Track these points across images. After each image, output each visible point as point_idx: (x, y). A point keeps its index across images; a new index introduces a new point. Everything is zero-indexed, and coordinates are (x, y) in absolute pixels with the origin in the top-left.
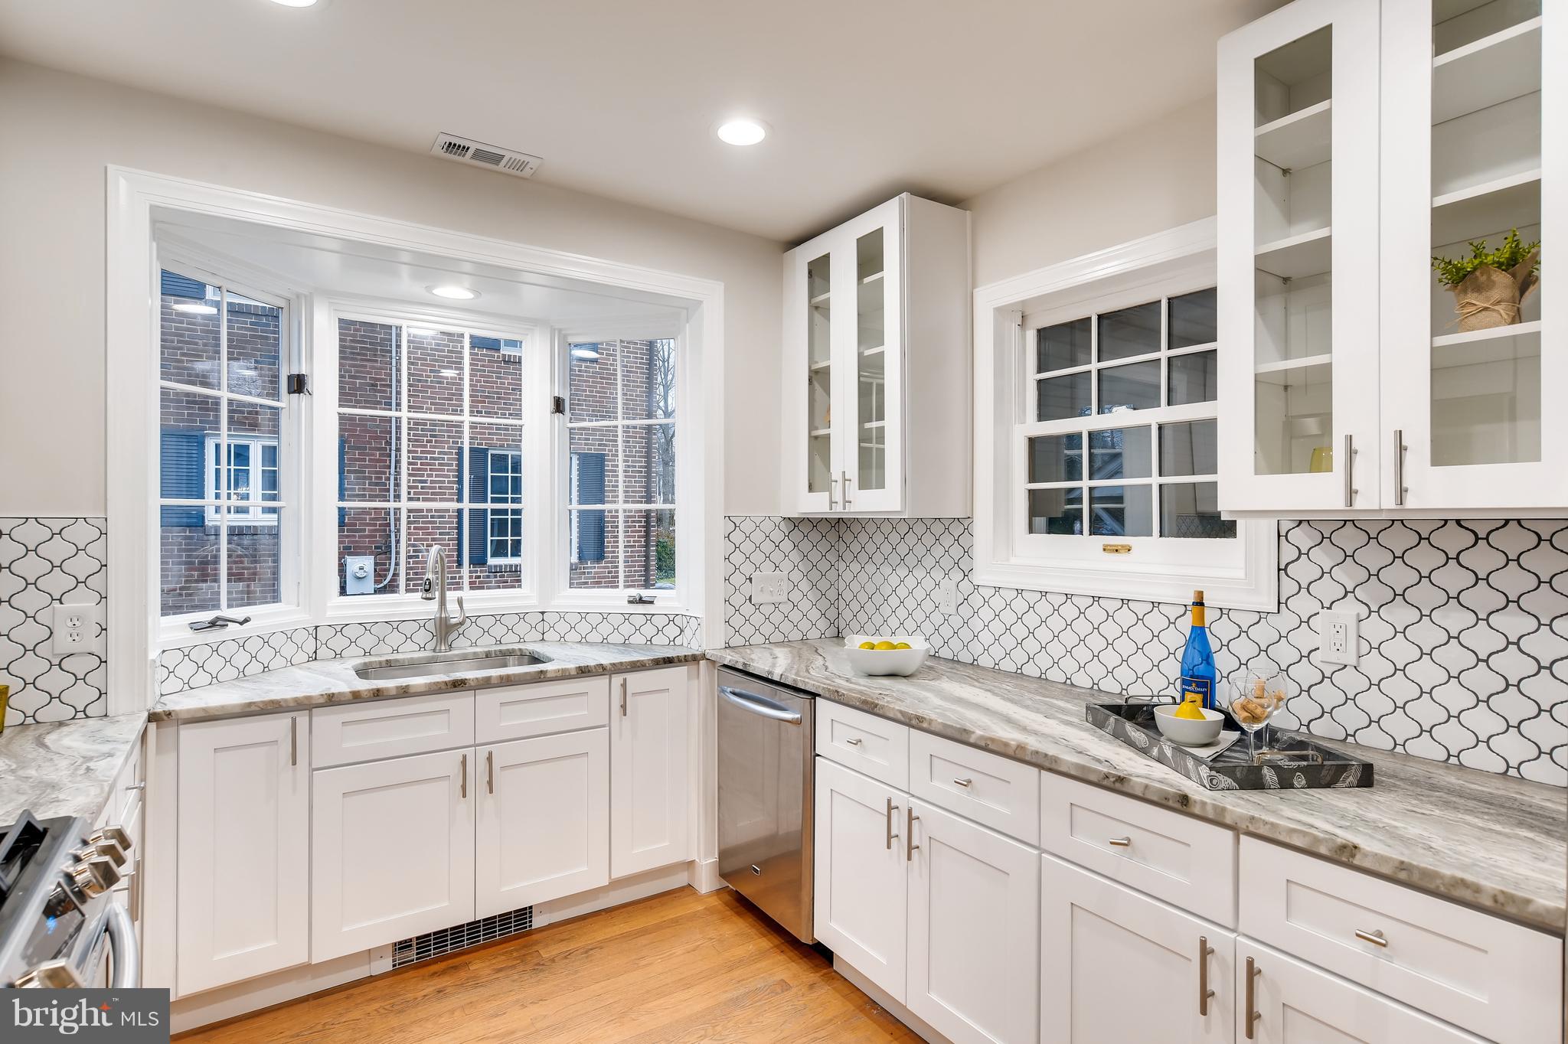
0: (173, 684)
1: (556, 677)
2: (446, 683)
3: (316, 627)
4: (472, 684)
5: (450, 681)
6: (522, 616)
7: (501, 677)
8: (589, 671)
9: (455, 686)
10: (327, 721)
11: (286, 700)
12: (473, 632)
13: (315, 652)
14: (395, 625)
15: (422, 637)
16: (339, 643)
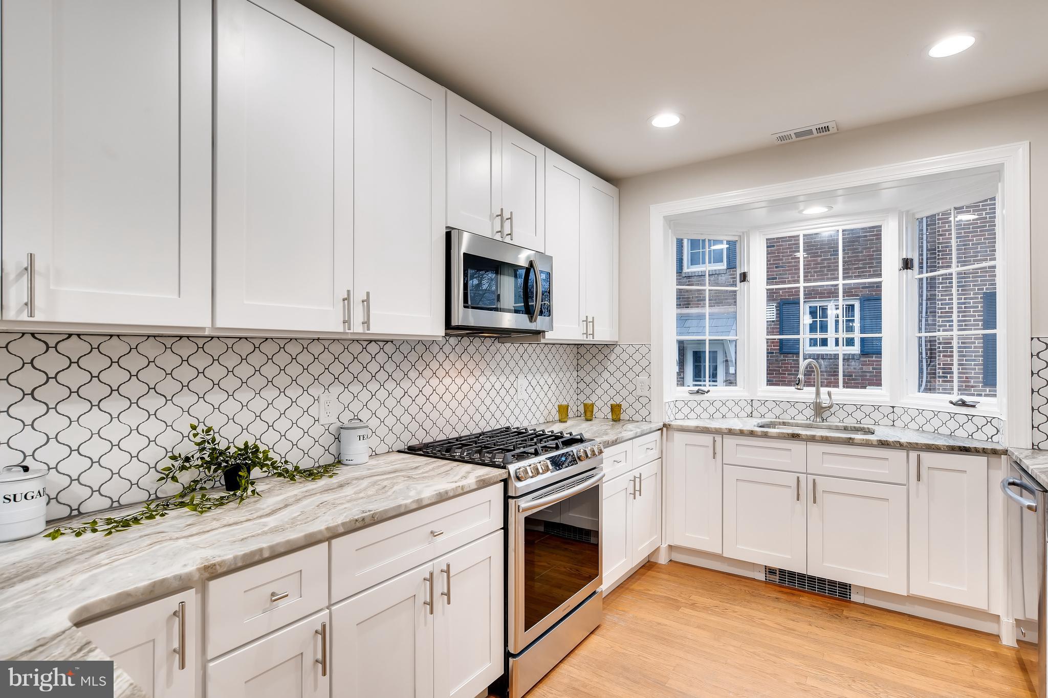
0: (680, 416)
1: (861, 443)
2: (788, 434)
3: (752, 400)
4: (804, 437)
5: (790, 433)
6: (877, 408)
7: (822, 437)
8: (888, 444)
9: (793, 437)
10: (730, 441)
11: (711, 428)
12: (841, 414)
13: (752, 413)
14: (793, 404)
15: (809, 412)
16: (763, 410)
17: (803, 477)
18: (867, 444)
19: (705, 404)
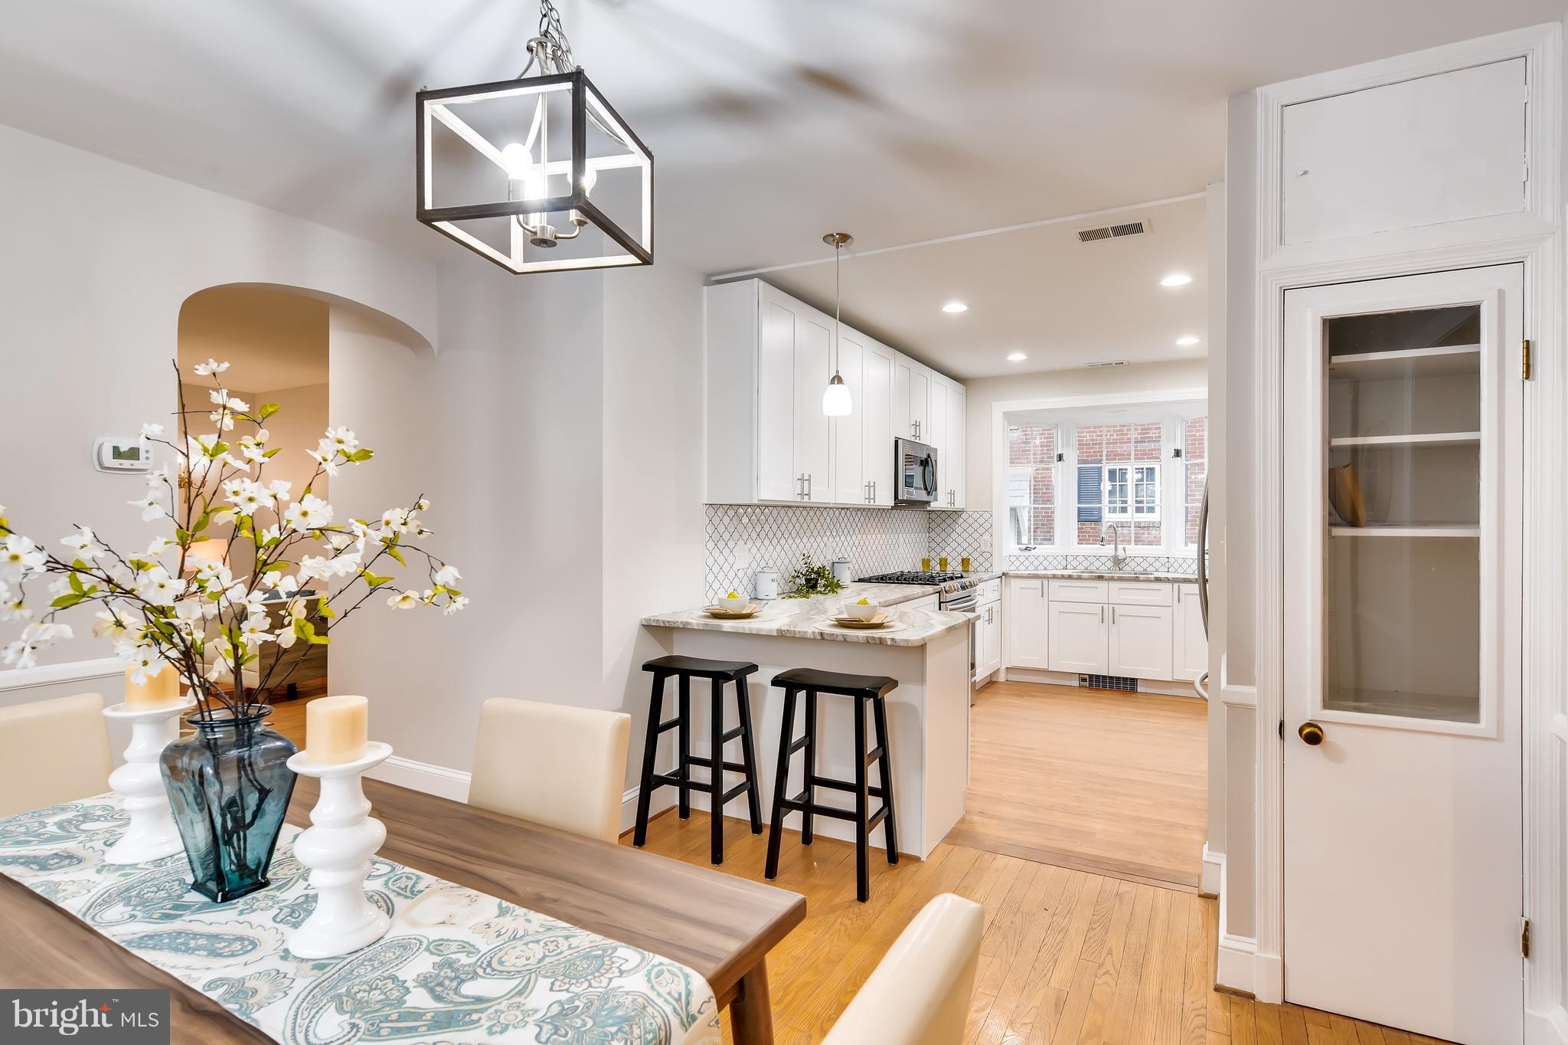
0: (1016, 566)
1: (1143, 580)
3: (1066, 556)
4: (1106, 578)
5: (1097, 576)
6: (1157, 559)
7: (1118, 577)
8: (1161, 580)
9: (1099, 578)
10: (1054, 584)
11: (1040, 574)
12: (1133, 564)
13: (1067, 566)
14: (1099, 557)
15: (1110, 564)
16: (1075, 563)
17: (1105, 606)
18: (1148, 581)
19: (1031, 559)
